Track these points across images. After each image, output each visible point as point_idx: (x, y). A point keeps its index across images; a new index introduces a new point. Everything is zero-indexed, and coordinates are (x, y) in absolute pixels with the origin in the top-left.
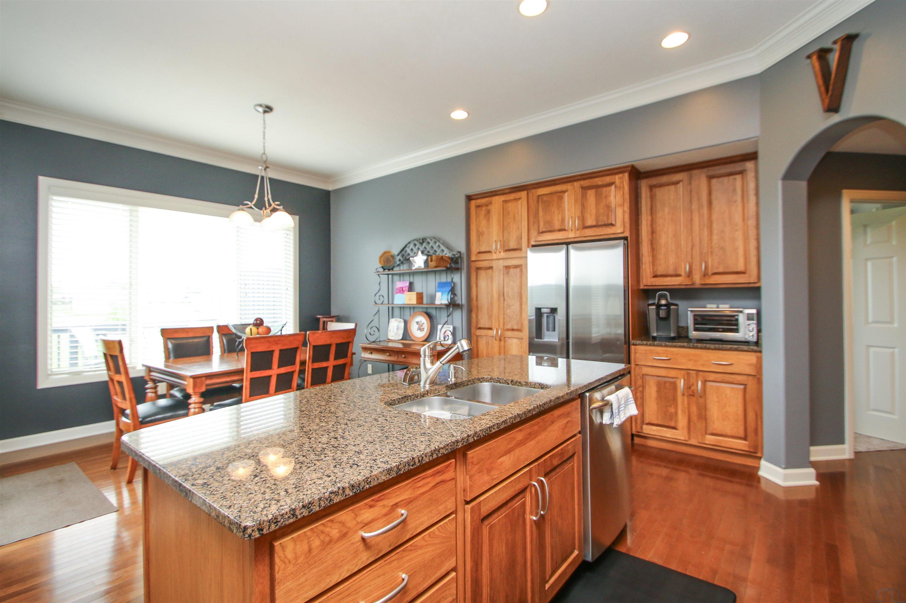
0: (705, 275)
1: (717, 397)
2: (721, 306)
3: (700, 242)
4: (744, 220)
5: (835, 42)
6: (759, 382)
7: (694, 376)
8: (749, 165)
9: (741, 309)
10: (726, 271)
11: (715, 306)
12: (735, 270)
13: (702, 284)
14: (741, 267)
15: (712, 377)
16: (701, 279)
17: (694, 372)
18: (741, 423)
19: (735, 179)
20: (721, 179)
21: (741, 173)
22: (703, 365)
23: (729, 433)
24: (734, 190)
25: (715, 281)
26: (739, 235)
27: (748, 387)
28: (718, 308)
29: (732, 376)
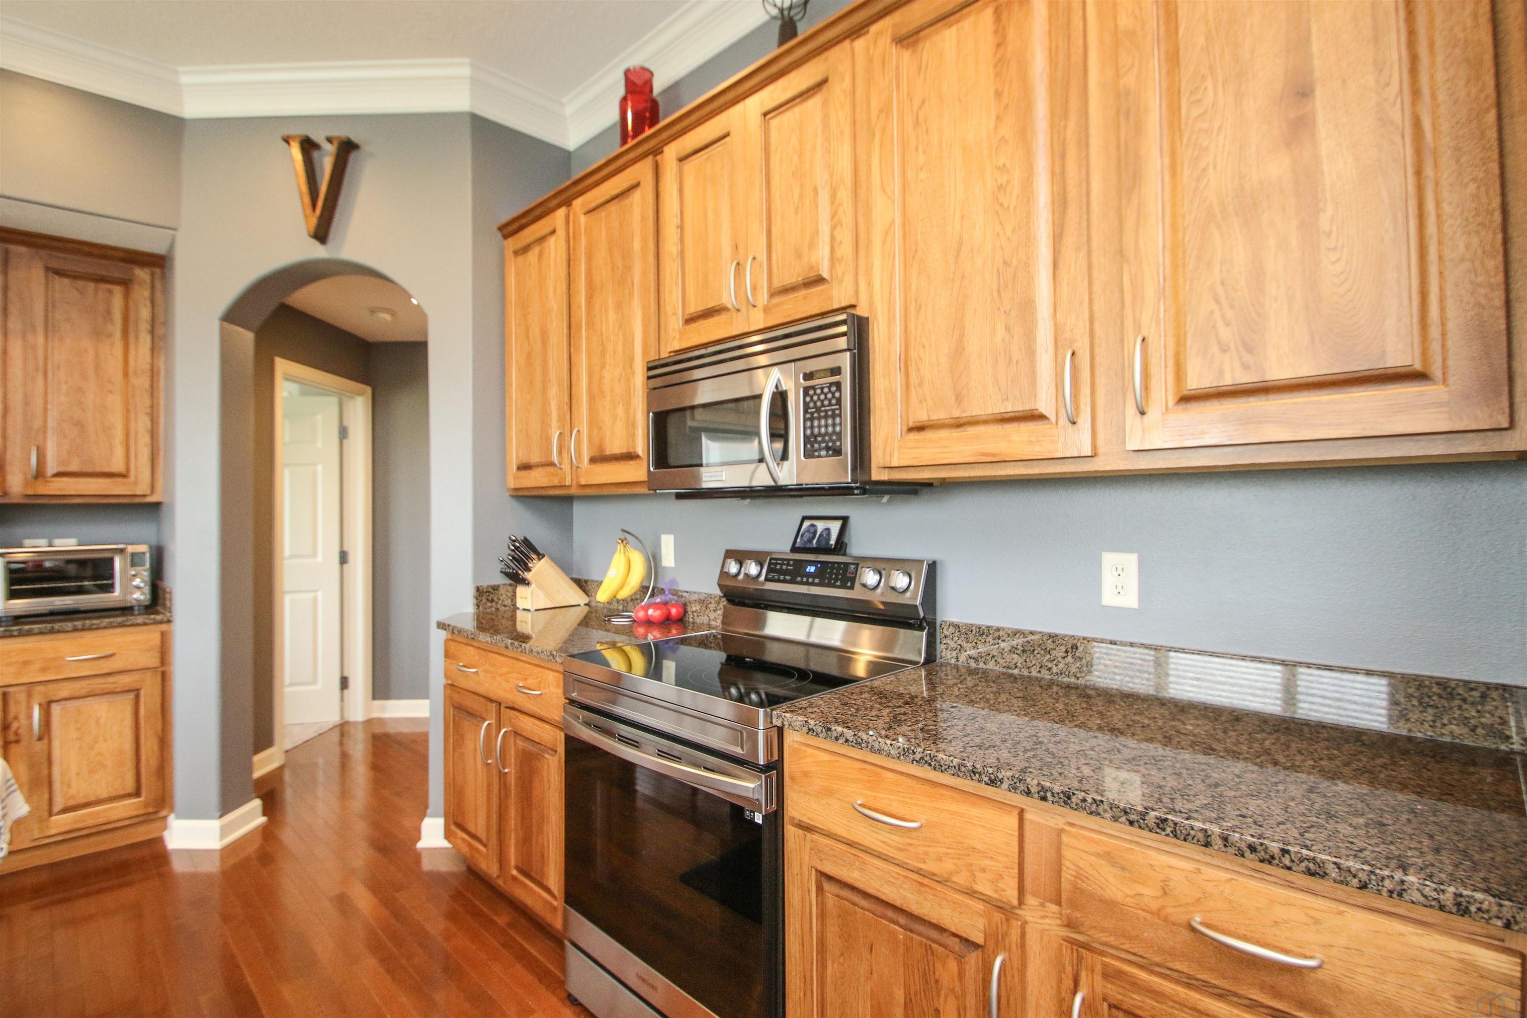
0: (39, 474)
1: (78, 729)
2: (57, 542)
3: (26, 403)
4: (126, 374)
5: (329, 140)
6: (165, 678)
7: (22, 697)
8: (142, 274)
9: (121, 546)
10: (88, 469)
11: (43, 542)
12: (106, 469)
13: (28, 496)
14: (117, 465)
15: (65, 690)
16: (26, 484)
17: (23, 688)
18: (129, 764)
19: (110, 292)
20: (80, 283)
21: (126, 284)
22: (43, 670)
23: (104, 794)
24: (108, 312)
25: (60, 490)
26: (115, 401)
27: (142, 693)
28: (50, 546)
29: (111, 679)
